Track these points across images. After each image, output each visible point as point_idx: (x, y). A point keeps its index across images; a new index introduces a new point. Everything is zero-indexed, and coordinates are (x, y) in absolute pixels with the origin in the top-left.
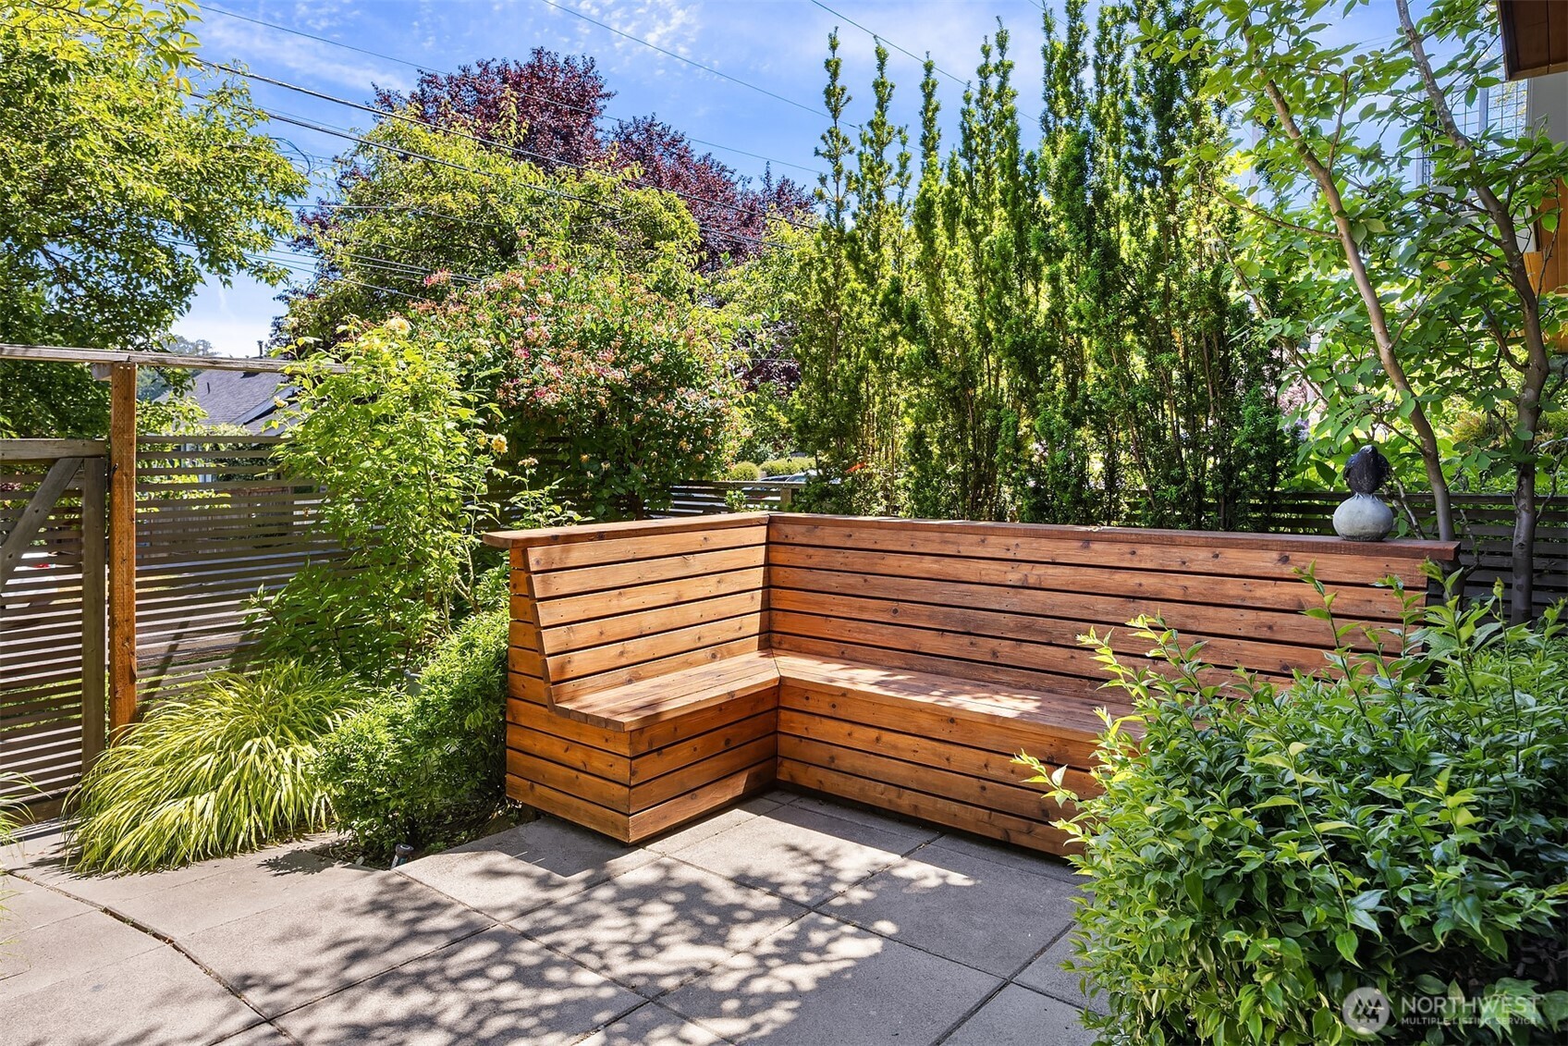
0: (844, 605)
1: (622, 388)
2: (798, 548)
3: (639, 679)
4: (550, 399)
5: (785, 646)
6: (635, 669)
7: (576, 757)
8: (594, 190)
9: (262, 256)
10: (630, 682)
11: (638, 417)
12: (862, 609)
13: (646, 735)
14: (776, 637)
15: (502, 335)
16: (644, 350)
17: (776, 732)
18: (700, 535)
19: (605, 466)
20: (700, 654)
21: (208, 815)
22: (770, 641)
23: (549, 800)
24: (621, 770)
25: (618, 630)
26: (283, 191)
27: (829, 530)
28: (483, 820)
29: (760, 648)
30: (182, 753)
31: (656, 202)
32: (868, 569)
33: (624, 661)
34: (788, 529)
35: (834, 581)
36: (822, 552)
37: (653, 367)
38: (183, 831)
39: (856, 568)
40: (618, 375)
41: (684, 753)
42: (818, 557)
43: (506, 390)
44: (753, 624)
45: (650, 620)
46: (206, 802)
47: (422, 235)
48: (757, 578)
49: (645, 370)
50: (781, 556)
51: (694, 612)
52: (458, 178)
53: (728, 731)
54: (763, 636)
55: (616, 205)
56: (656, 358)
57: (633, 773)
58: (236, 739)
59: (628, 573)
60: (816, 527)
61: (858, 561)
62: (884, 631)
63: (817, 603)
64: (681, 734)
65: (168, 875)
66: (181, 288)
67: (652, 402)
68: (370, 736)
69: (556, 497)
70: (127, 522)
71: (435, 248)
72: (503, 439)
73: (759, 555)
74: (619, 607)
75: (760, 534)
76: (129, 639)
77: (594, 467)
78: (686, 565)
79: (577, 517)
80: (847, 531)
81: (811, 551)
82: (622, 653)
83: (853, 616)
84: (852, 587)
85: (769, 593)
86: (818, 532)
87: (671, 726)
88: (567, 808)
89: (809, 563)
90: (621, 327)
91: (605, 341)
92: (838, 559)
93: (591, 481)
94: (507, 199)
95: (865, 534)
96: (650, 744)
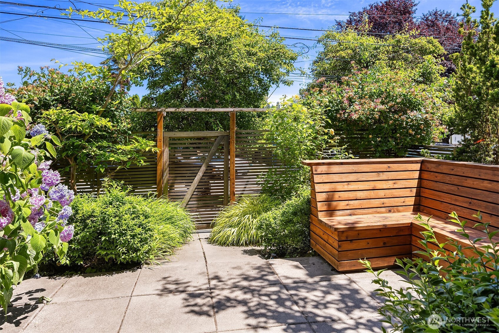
0: (449, 198)
1: (385, 112)
2: (432, 173)
3: (354, 215)
4: (355, 117)
5: (425, 211)
6: (353, 211)
7: (325, 237)
8: (399, 41)
9: (286, 78)
10: (350, 215)
11: (391, 122)
12: (456, 200)
13: (345, 234)
14: (422, 208)
15: (340, 96)
16: (395, 98)
17: (411, 244)
18: (386, 166)
19: (379, 139)
20: (383, 210)
21: (235, 233)
22: (418, 208)
23: (319, 250)
24: (336, 244)
25: (346, 196)
26: (291, 59)
27: (445, 167)
28: (306, 253)
29: (413, 211)
30: (232, 216)
31: (424, 41)
32: (460, 184)
33: (348, 207)
34: (429, 165)
35: (445, 188)
36: (442, 175)
37: (398, 103)
38: (228, 237)
39: (454, 183)
40: (383, 107)
41: (362, 244)
42: (440, 177)
43: (341, 114)
44: (411, 201)
45: (360, 195)
46: (235, 230)
47: (336, 65)
48: (415, 183)
49: (394, 105)
50: (425, 175)
51: (381, 193)
52: (347, 46)
53: (385, 240)
54: (416, 206)
55: (407, 45)
56: (398, 100)
57: (339, 246)
58: (244, 214)
59: (352, 177)
60: (440, 165)
61: (455, 180)
62: (465, 211)
63: (438, 196)
64: (361, 237)
65: (224, 248)
66: (266, 89)
67: (396, 116)
68: (268, 219)
69: (347, 150)
70: (233, 153)
71: (341, 69)
72: (333, 130)
73: (417, 175)
74: (347, 188)
75: (418, 166)
76: (233, 184)
77: (374, 140)
78: (379, 176)
79: (353, 157)
80: (452, 167)
81: (437, 174)
82: (348, 205)
83: (453, 203)
84: (453, 191)
85: (420, 190)
86: (440, 167)
87: (357, 233)
88: (324, 254)
89: (436, 179)
90: (386, 90)
91: (379, 96)
92: (447, 179)
93: (373, 145)
94: (365, 49)
95: (459, 169)
96: (347, 237)
